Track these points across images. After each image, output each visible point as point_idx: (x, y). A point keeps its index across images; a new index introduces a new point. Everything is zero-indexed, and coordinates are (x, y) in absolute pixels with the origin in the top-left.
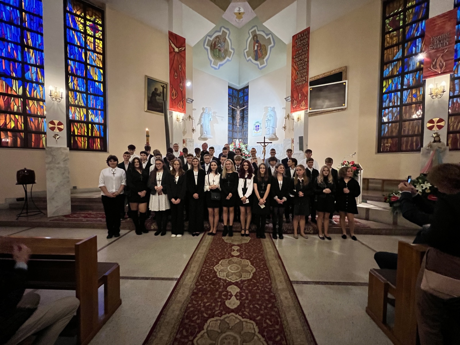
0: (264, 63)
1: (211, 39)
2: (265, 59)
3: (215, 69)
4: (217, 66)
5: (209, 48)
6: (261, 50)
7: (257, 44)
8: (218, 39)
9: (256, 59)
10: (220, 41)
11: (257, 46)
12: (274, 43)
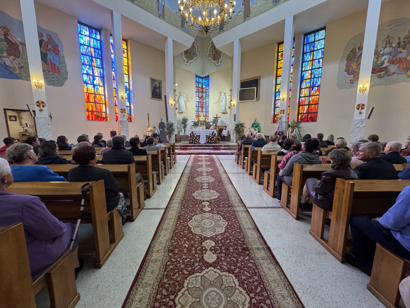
0: (219, 63)
6: (217, 54)
9: (214, 60)
11: (215, 52)
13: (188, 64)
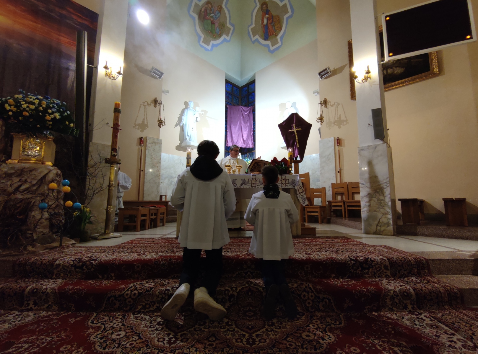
0: (278, 43)
1: (201, 4)
2: (279, 37)
3: (206, 50)
4: (208, 45)
5: (196, 17)
6: (273, 23)
7: (267, 16)
8: (210, 6)
9: (266, 39)
10: (212, 9)
11: (268, 19)
12: (293, 10)
13: (209, 48)
